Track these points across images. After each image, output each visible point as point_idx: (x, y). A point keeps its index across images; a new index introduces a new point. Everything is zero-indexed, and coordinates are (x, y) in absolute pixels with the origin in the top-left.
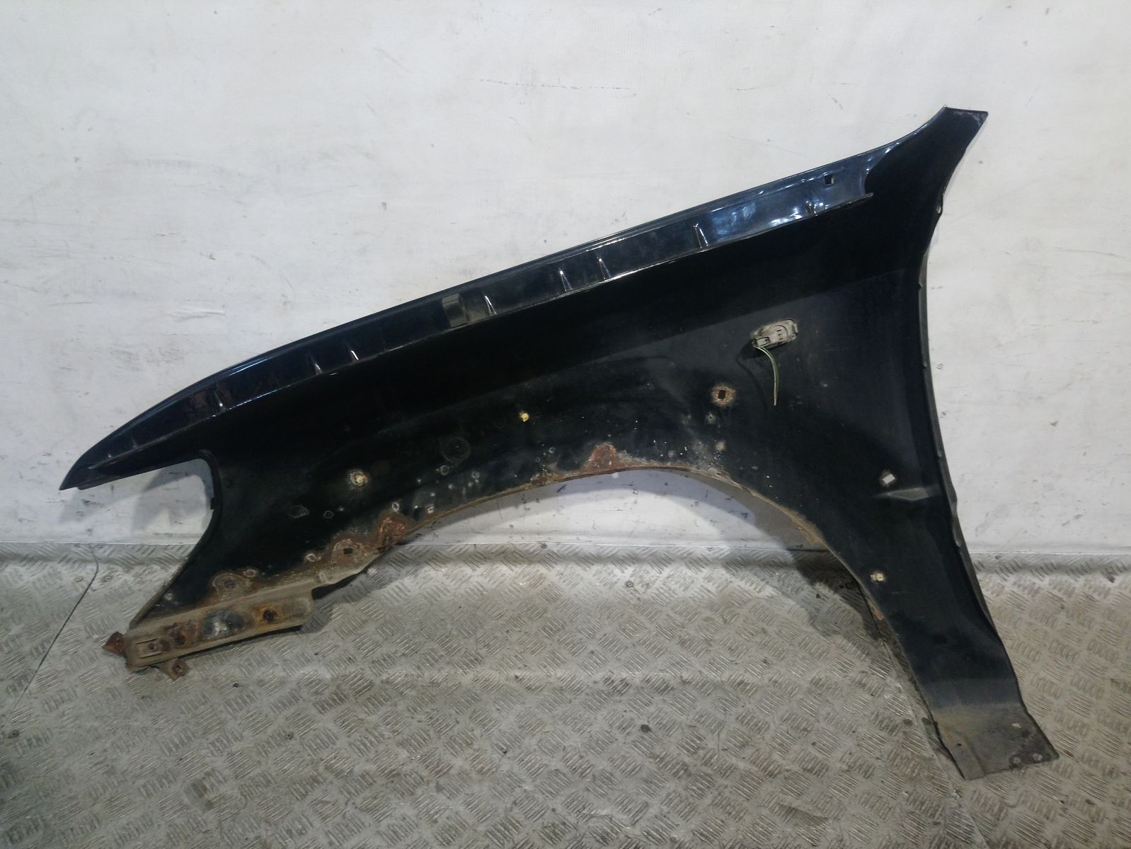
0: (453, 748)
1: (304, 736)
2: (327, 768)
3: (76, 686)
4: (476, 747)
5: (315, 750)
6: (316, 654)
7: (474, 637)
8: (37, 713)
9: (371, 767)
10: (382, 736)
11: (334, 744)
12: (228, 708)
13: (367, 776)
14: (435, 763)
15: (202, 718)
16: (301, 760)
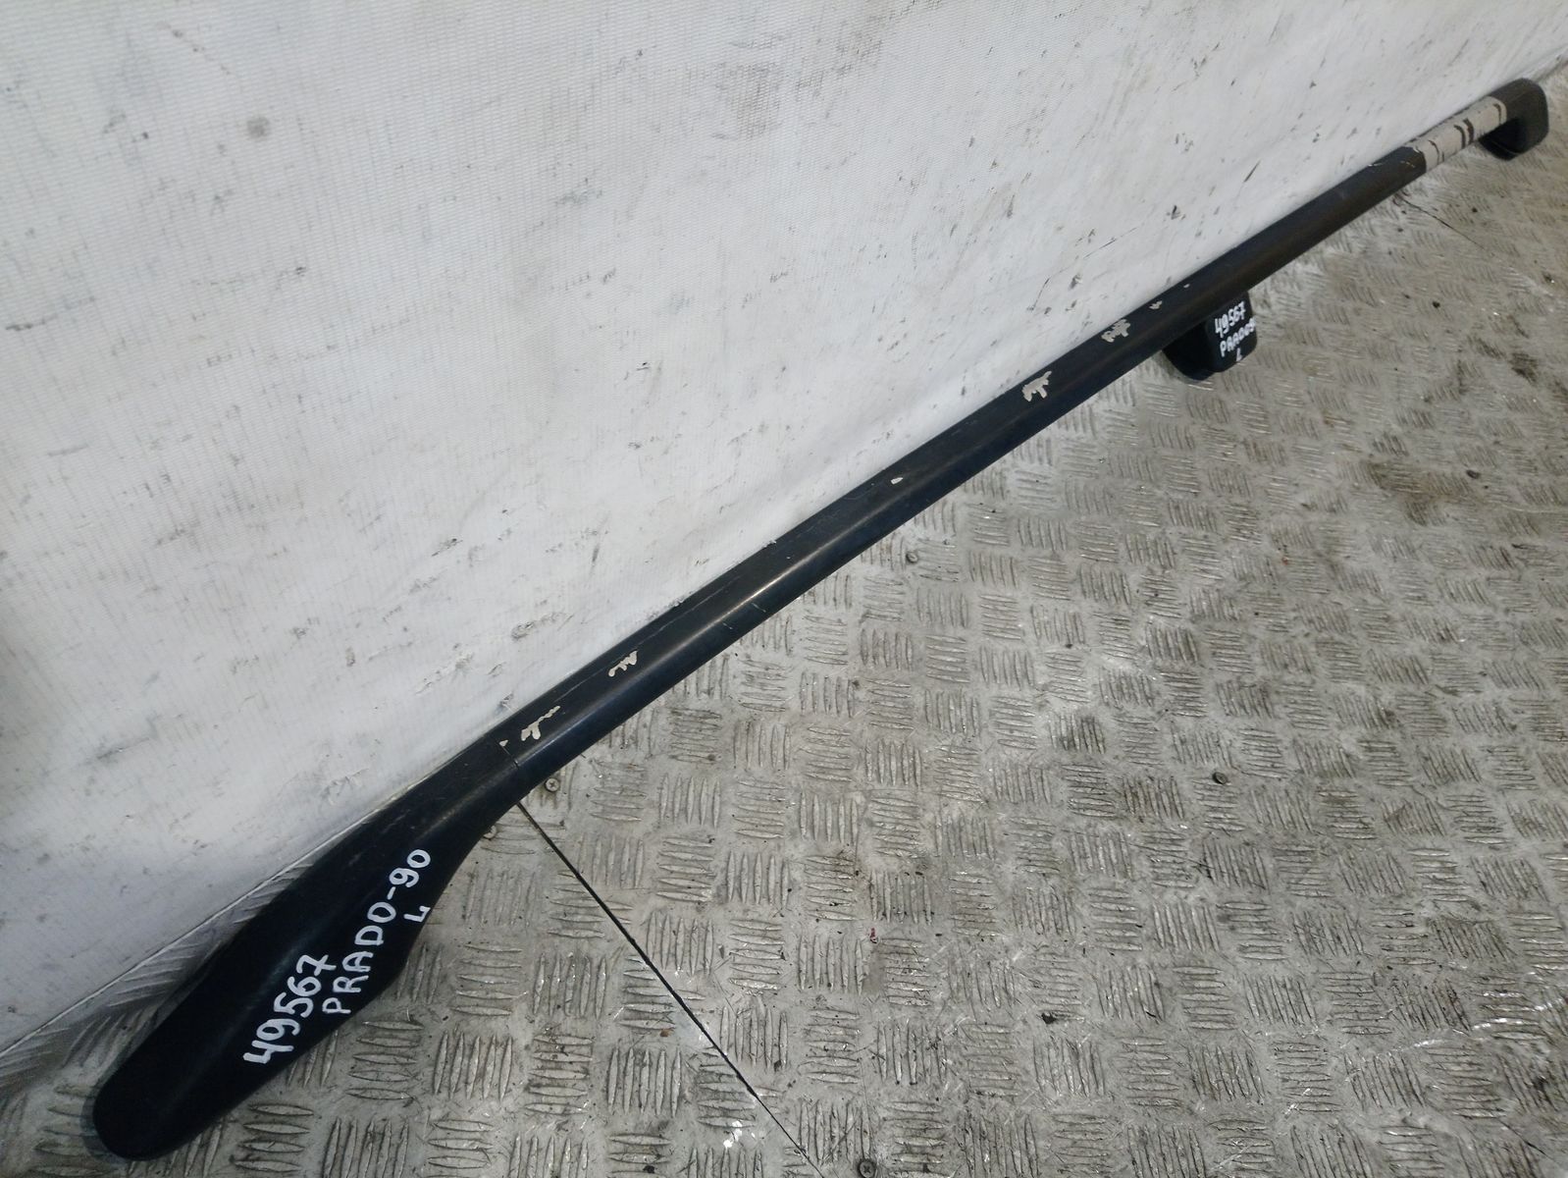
0: (1382, 637)
1: (1235, 764)
2: (1322, 775)
3: (818, 998)
4: (1397, 616)
5: (1273, 766)
6: (1069, 646)
7: (1203, 487)
8: (840, 1103)
9: (1361, 731)
10: (1302, 685)
11: (1280, 741)
12: (1088, 813)
13: (1373, 745)
14: (1398, 669)
15: (1084, 857)
16: (1283, 794)
